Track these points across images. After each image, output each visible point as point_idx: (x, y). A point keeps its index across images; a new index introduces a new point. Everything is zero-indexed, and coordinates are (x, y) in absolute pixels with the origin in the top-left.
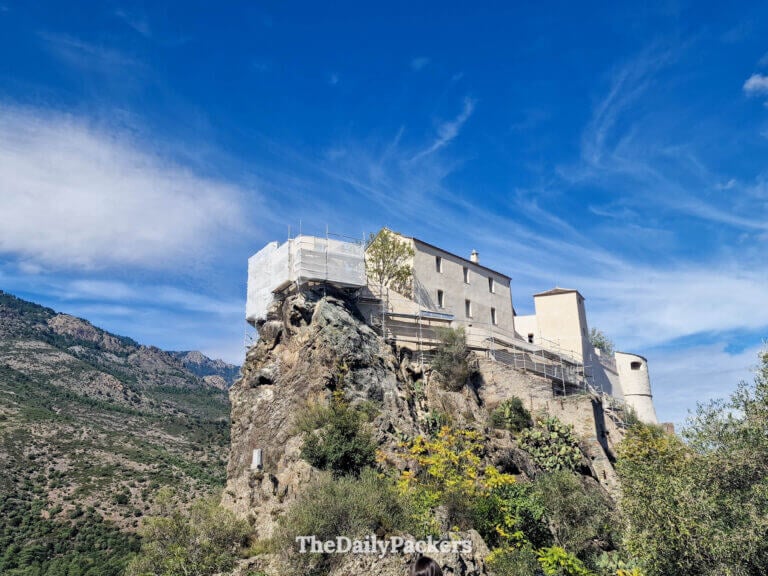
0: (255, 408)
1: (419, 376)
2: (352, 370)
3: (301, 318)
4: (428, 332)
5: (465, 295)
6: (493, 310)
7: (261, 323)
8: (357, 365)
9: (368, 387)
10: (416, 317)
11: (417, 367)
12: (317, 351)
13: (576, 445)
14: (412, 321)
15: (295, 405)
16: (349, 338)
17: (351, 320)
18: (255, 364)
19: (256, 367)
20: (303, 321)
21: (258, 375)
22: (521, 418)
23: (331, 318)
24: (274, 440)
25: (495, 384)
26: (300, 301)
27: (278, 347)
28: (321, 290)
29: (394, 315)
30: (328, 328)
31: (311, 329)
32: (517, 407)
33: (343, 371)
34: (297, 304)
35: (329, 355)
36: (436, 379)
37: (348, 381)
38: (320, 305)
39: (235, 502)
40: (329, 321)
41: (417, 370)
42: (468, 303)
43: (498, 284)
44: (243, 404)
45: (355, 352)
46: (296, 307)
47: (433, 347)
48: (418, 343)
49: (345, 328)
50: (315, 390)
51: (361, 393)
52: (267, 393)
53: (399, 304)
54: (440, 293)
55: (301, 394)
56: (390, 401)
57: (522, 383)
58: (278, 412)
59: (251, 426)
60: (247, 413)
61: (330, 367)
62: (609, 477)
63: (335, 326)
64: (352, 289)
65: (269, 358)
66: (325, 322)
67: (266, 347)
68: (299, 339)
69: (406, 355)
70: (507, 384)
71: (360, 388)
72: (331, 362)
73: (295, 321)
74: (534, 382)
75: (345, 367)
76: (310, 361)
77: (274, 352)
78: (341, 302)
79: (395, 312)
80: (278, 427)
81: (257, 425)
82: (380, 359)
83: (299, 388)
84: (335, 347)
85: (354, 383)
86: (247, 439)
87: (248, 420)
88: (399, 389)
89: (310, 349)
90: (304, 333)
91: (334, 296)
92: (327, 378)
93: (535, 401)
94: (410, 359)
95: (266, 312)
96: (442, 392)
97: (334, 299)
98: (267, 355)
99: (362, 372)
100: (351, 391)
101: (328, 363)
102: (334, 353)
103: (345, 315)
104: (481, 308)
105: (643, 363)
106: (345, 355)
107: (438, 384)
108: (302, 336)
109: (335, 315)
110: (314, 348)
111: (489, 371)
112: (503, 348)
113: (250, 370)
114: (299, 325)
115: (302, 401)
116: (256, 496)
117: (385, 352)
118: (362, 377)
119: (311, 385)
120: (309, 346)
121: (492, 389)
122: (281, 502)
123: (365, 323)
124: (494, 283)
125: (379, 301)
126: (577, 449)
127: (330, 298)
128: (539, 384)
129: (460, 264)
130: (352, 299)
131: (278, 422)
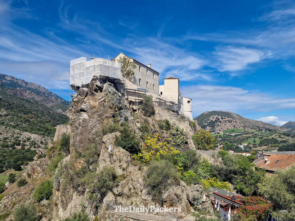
0: (81, 121)
1: (135, 110)
2: (119, 110)
3: (98, 90)
4: (139, 95)
5: (147, 80)
6: (154, 85)
7: (78, 88)
8: (120, 109)
9: (124, 116)
10: (135, 90)
11: (135, 107)
12: (106, 103)
13: (184, 135)
14: (134, 91)
15: (99, 122)
16: (117, 99)
17: (117, 92)
18: (77, 104)
19: (78, 105)
20: (99, 91)
21: (80, 108)
22: (168, 126)
23: (110, 91)
24: (91, 133)
25: (159, 114)
26: (98, 83)
27: (86, 98)
28: (106, 80)
29: (127, 89)
30: (109, 95)
31: (103, 94)
32: (167, 122)
33: (116, 111)
34: (97, 85)
35: (111, 105)
36: (141, 112)
37: (117, 115)
38: (106, 86)
39: (105, 163)
40: (110, 92)
41: (134, 108)
42: (147, 82)
43: (155, 75)
44: (75, 119)
45: (119, 104)
46: (97, 86)
47: (139, 101)
48: (135, 99)
49: (115, 95)
50: (107, 118)
51: (122, 118)
52: (85, 115)
53: (129, 85)
54: (140, 79)
55: (101, 118)
56: (130, 121)
57: (168, 114)
58: (92, 123)
59: (80, 127)
60: (78, 122)
61: (112, 109)
62: (192, 144)
63: (112, 94)
64: (115, 79)
65: (83, 102)
66: (108, 92)
67: (82, 98)
68: (98, 97)
69: (132, 103)
70: (163, 114)
71: (121, 117)
72: (112, 108)
73: (96, 91)
74: (172, 114)
75: (117, 109)
76: (104, 106)
77: (85, 100)
78: (113, 85)
79: (128, 88)
80: (92, 129)
81: (83, 127)
82: (125, 105)
83: (100, 116)
84: (113, 102)
85: (120, 115)
86: (79, 132)
87: (78, 125)
88: (131, 116)
89: (103, 102)
90: (99, 95)
91: (110, 82)
92: (112, 114)
93: (172, 120)
94: (133, 105)
95: (81, 84)
96: (144, 117)
97: (110, 83)
98: (82, 101)
99: (122, 111)
100: (119, 118)
101: (111, 108)
102: (113, 104)
103: (114, 90)
104: (151, 84)
105: (191, 101)
106: (116, 105)
107: (142, 114)
108: (99, 96)
109: (112, 90)
110: (105, 102)
111: (157, 110)
112: (160, 100)
113: (76, 106)
114: (97, 92)
115: (102, 121)
116: (112, 161)
117: (126, 103)
118: (122, 113)
119: (106, 115)
120: (103, 101)
121: (158, 115)
122: (120, 162)
123: (119, 92)
124: (154, 74)
125: (123, 84)
126: (185, 137)
127: (109, 83)
128: (173, 115)
129: (146, 68)
130: (116, 83)
131: (92, 127)
